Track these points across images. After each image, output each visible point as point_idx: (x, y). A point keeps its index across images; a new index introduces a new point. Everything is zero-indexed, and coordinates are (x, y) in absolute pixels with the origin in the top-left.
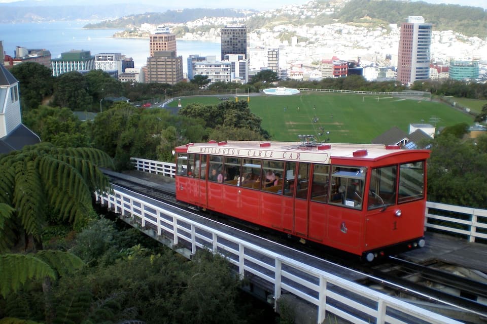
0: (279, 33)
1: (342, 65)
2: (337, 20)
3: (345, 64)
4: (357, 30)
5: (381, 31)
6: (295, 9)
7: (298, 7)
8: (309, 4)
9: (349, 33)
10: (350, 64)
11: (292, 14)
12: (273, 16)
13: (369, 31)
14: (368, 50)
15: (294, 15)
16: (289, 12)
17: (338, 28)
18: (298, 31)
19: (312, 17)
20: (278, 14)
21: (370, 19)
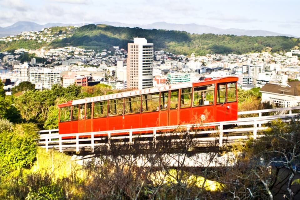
0: (20, 55)
1: (83, 79)
2: (69, 44)
3: (85, 78)
4: (87, 52)
5: (106, 52)
6: (32, 35)
7: (35, 33)
8: (45, 31)
9: (80, 54)
10: (89, 78)
11: (30, 39)
12: (13, 41)
13: (97, 52)
14: (97, 68)
15: (31, 40)
16: (28, 38)
17: (71, 51)
18: (36, 54)
19: (47, 41)
20: (18, 40)
21: (97, 42)
